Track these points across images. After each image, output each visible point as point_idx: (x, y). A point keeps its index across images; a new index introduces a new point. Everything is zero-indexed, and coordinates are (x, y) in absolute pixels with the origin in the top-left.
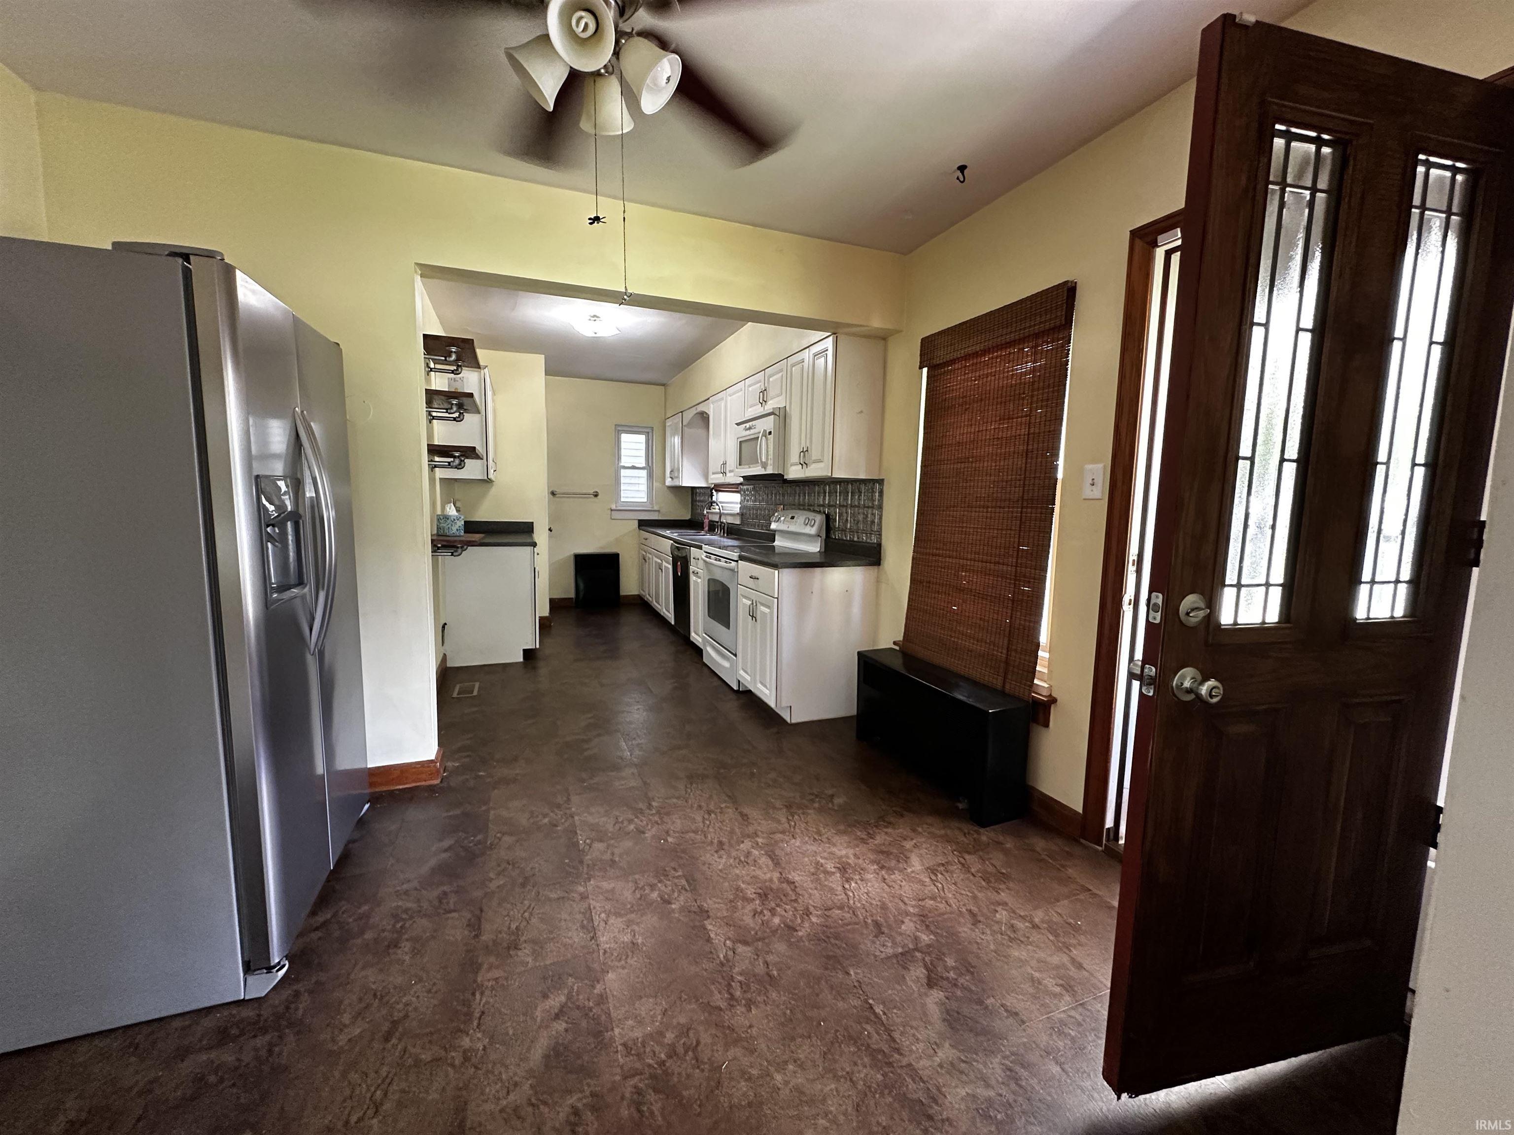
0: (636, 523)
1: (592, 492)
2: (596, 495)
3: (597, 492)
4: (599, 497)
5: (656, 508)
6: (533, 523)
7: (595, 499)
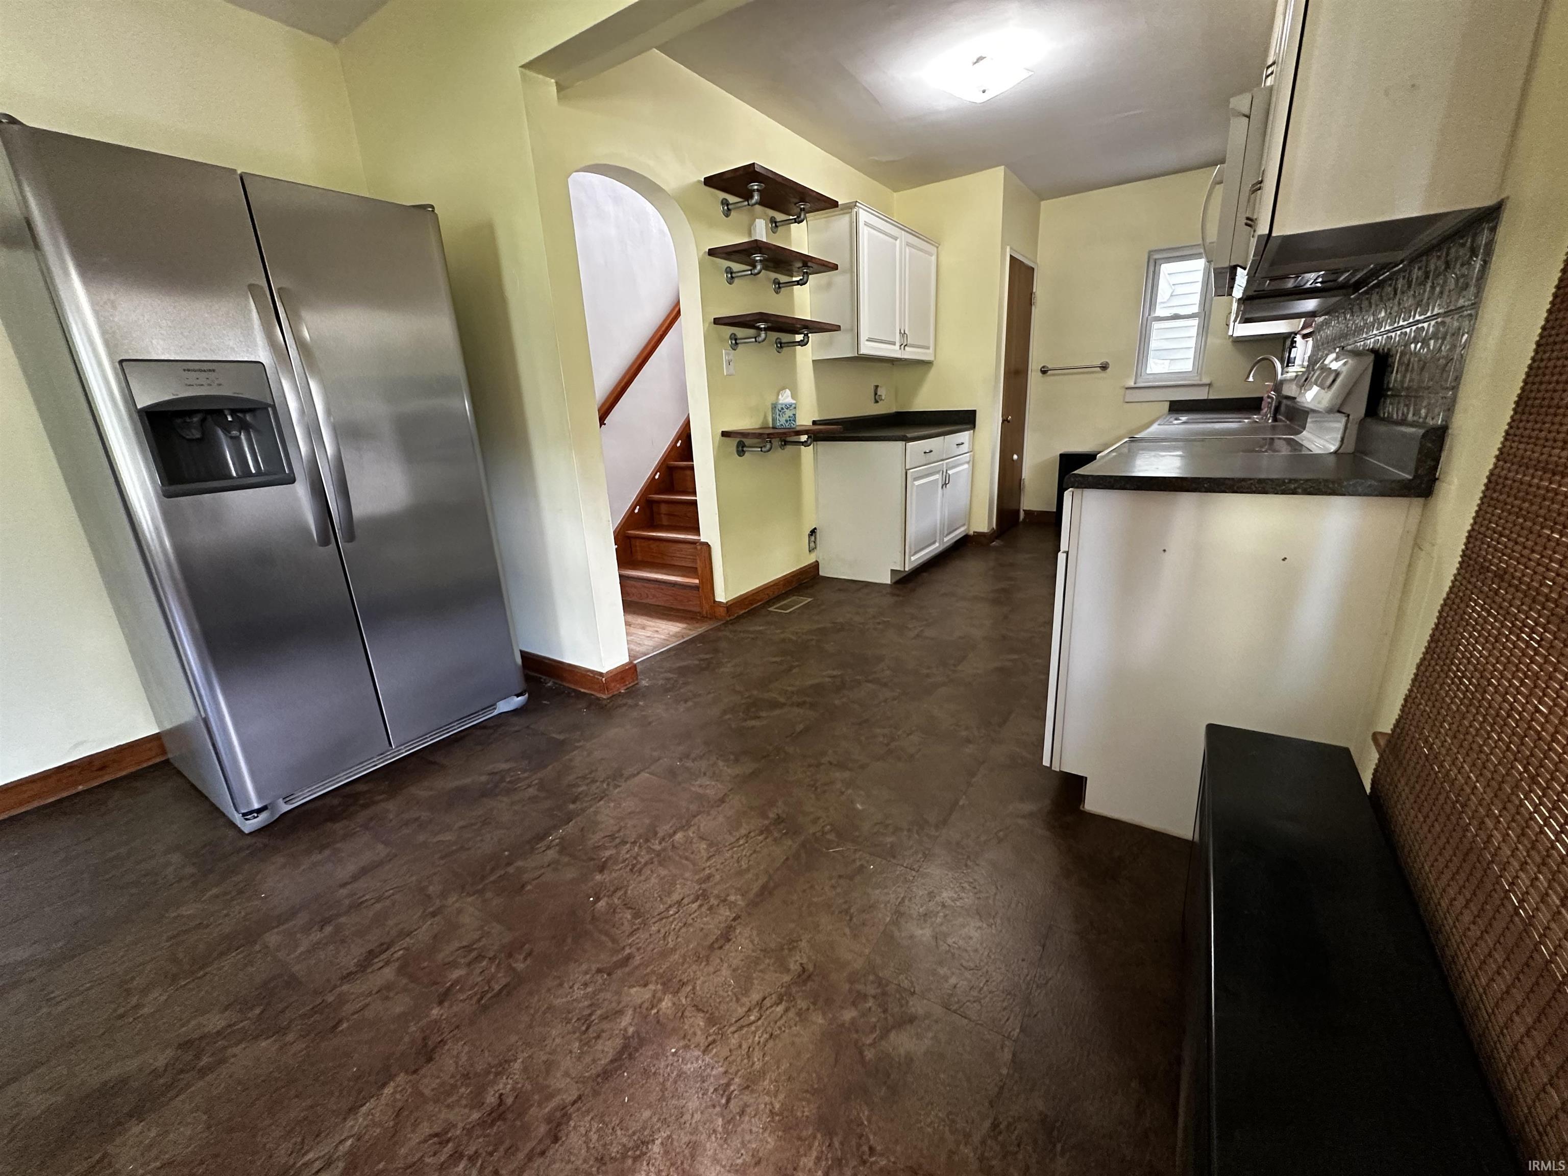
0: (1167, 405)
1: (1098, 363)
2: (1104, 367)
3: (1107, 363)
4: (1108, 370)
5: (1206, 380)
6: (975, 411)
7: (1103, 374)
